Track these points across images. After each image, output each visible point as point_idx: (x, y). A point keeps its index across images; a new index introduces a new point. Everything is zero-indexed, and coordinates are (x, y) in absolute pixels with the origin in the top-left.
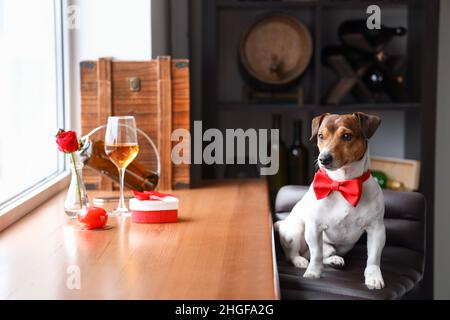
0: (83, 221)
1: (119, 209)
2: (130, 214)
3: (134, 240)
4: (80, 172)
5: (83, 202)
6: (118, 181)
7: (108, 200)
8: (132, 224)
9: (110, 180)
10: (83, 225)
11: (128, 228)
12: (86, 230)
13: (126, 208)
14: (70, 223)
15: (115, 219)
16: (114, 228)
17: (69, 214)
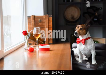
0: (28, 50)
1: (36, 48)
2: (39, 49)
3: (40, 55)
4: (28, 40)
5: (28, 47)
6: (36, 42)
7: (34, 47)
8: (39, 51)
9: (35, 42)
10: (28, 51)
11: (38, 52)
12: (29, 52)
13: (38, 48)
14: (25, 51)
15: (36, 50)
16: (35, 52)
17: (25, 49)
